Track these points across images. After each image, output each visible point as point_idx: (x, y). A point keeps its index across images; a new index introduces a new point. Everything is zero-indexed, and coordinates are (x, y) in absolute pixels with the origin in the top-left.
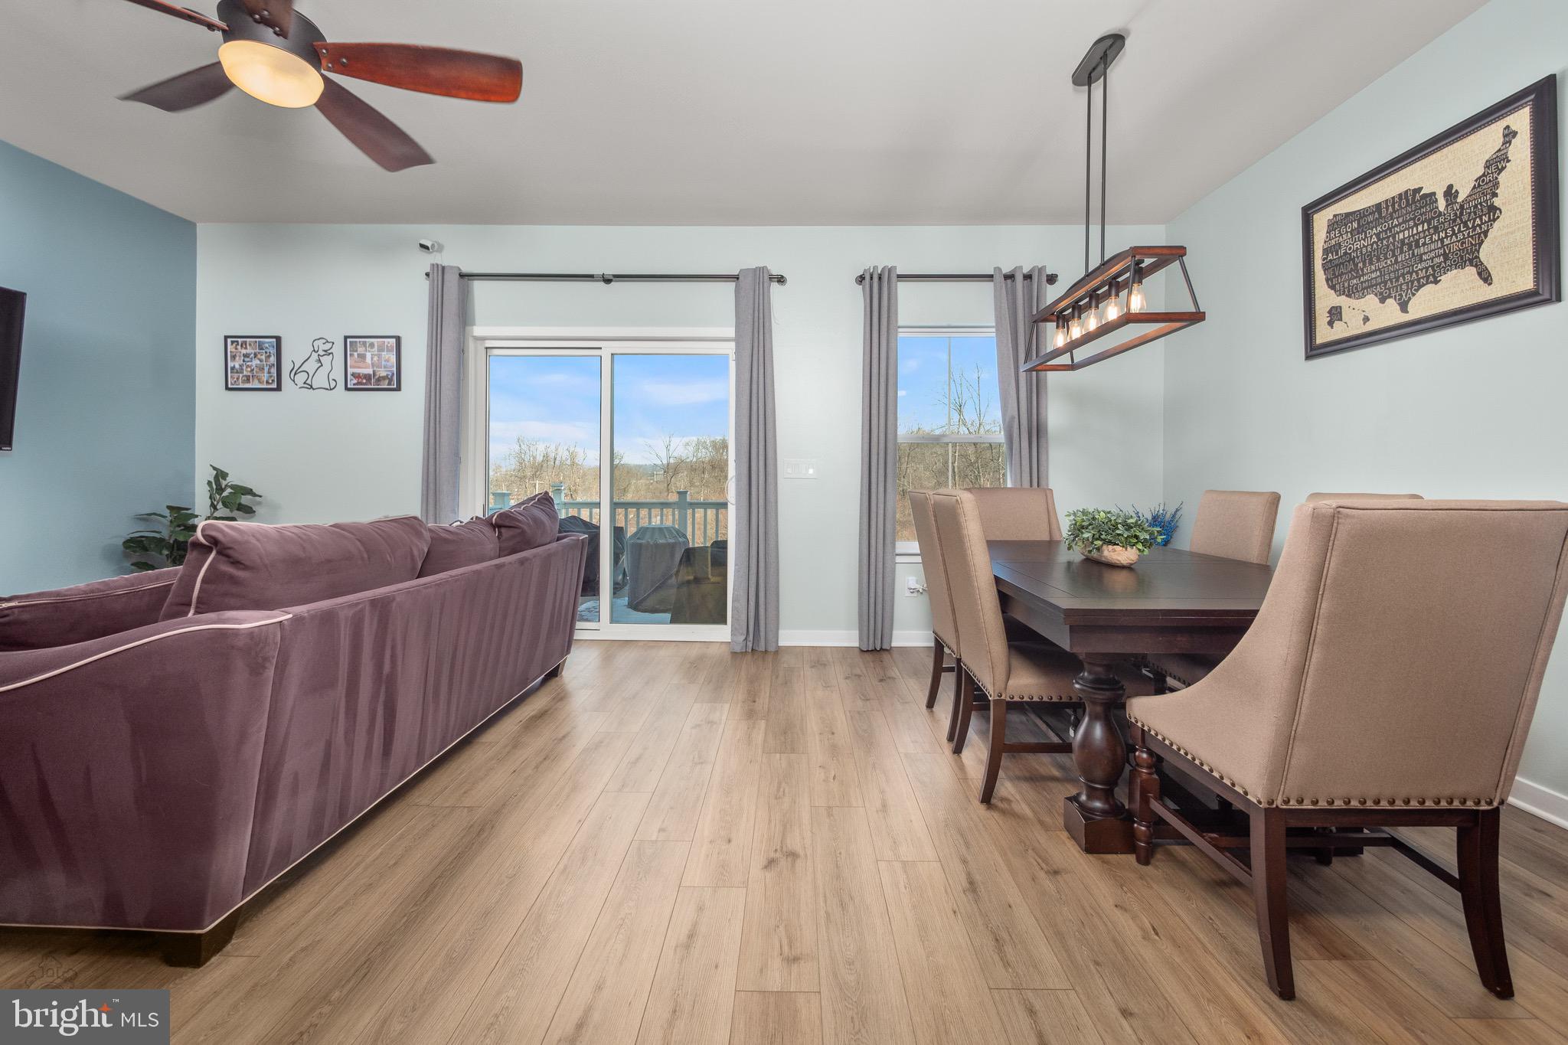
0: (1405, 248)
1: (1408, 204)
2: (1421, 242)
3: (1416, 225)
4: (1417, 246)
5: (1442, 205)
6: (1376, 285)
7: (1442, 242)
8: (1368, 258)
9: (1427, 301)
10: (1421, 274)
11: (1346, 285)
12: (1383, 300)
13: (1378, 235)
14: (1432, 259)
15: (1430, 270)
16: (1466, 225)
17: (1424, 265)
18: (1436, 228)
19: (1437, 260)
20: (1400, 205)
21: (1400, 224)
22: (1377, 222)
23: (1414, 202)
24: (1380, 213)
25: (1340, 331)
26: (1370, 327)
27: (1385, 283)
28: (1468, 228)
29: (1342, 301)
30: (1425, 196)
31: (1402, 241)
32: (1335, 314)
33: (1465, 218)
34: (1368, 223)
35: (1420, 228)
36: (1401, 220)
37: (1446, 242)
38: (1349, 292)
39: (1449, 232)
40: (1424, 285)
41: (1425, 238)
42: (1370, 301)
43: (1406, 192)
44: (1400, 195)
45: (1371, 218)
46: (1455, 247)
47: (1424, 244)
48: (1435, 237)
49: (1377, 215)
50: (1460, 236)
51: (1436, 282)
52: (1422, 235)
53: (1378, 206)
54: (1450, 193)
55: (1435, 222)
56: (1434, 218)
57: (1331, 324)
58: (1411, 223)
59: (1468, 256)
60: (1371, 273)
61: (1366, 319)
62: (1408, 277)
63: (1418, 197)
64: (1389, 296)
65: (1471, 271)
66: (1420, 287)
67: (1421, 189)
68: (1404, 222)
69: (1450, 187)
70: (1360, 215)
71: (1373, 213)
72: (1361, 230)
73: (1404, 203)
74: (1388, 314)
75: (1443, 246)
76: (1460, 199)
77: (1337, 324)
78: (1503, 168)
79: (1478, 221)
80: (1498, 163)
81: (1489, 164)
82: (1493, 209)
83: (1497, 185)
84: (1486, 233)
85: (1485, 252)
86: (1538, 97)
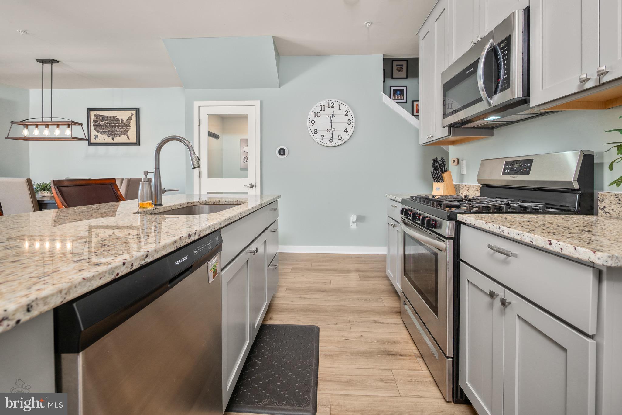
0: (113, 127)
2: (117, 127)
4: (116, 128)
5: (121, 122)
6: (107, 133)
8: (105, 127)
9: (117, 140)
10: (117, 134)
11: (99, 131)
12: (108, 137)
13: (107, 122)
14: (119, 131)
17: (117, 132)
18: (119, 126)
22: (107, 120)
24: (108, 118)
25: (97, 141)
26: (105, 142)
27: (109, 133)
29: (98, 134)
31: (113, 126)
32: (96, 137)
33: (125, 126)
35: (116, 124)
36: (112, 121)
37: (121, 129)
39: (122, 127)
40: (117, 136)
42: (105, 136)
43: (113, 116)
44: (112, 116)
45: (105, 118)
46: (123, 131)
47: (117, 128)
48: (119, 127)
50: (124, 129)
51: (119, 136)
53: (107, 116)
55: (119, 124)
57: (95, 138)
58: (114, 123)
59: (125, 133)
60: (105, 130)
61: (104, 140)
62: (114, 133)
63: (116, 118)
64: (110, 136)
65: (126, 136)
66: (116, 136)
67: (116, 117)
69: (122, 119)
70: (103, 116)
72: (103, 119)
73: (113, 118)
74: (109, 140)
76: (124, 122)
77: (97, 139)
78: (131, 120)
79: (127, 127)
80: (130, 118)
81: (129, 118)
82: (130, 126)
83: (130, 122)
84: (128, 130)
85: (128, 133)
86: (137, 110)
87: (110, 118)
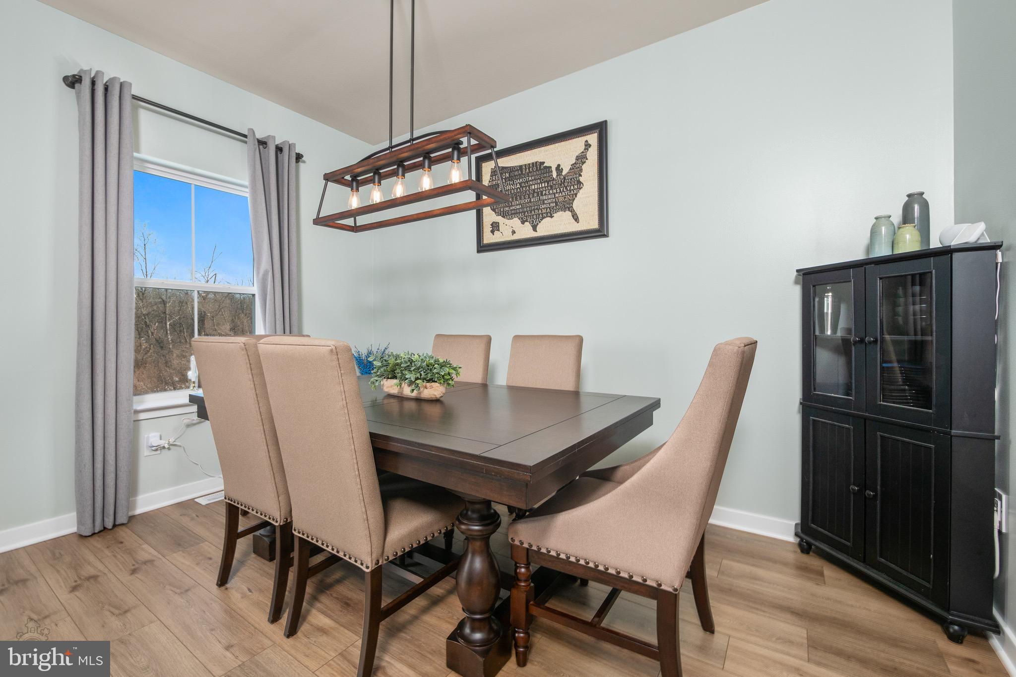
0: (535, 195)
1: (537, 170)
2: (544, 192)
3: (541, 183)
4: (542, 195)
5: (554, 174)
6: (519, 213)
7: (555, 195)
8: (516, 196)
9: (547, 227)
10: (544, 211)
11: (502, 210)
12: (523, 223)
13: (520, 184)
14: (549, 203)
15: (548, 210)
16: (566, 189)
17: (545, 206)
18: (551, 187)
19: (552, 205)
20: (532, 169)
21: (533, 180)
22: (520, 176)
23: (540, 169)
24: (522, 171)
25: (497, 238)
26: (516, 237)
27: (525, 212)
28: (567, 189)
29: (499, 219)
30: (546, 167)
31: (534, 190)
32: (495, 227)
33: (566, 184)
34: (515, 176)
35: (543, 185)
36: (533, 178)
37: (557, 195)
38: (503, 214)
39: (558, 191)
40: (545, 217)
41: (546, 191)
42: (516, 222)
43: (536, 162)
44: (533, 163)
45: (516, 173)
46: (561, 199)
47: (545, 194)
48: (551, 192)
49: (520, 172)
50: (564, 194)
51: (552, 217)
52: (544, 189)
53: (521, 167)
54: (559, 169)
55: (551, 183)
56: (550, 181)
57: (492, 232)
58: (539, 181)
59: (567, 206)
60: (516, 205)
61: (514, 232)
62: (537, 211)
63: (542, 167)
64: (527, 221)
65: (569, 214)
66: (543, 218)
67: (544, 163)
68: (535, 179)
69: (559, 166)
70: (511, 170)
71: (518, 170)
72: (510, 178)
73: (535, 169)
74: (525, 231)
75: (555, 197)
76: (563, 174)
77: (496, 232)
78: (585, 162)
79: (572, 188)
80: (582, 158)
81: (578, 158)
82: (579, 183)
83: (581, 170)
84: (576, 195)
85: (576, 205)
86: (601, 128)
87: (527, 171)
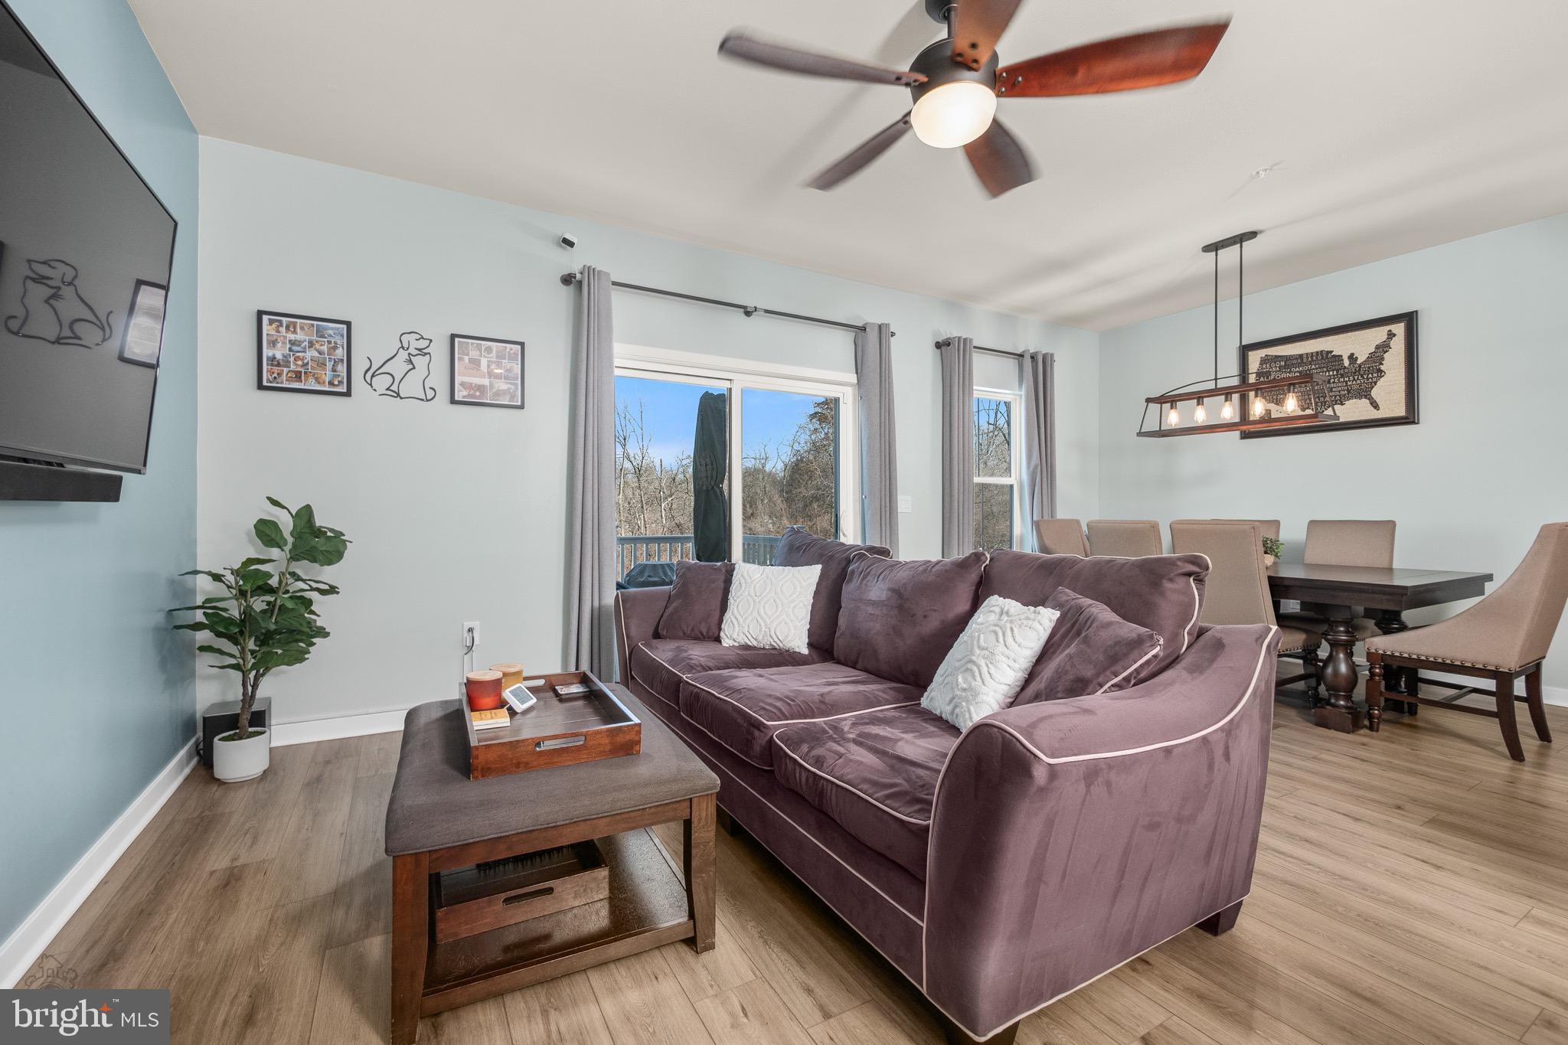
1: (1322, 358)
2: (1332, 381)
3: (1329, 371)
4: (1329, 383)
5: (1346, 363)
7: (1346, 383)
10: (1332, 398)
11: (1275, 397)
13: (1300, 372)
14: (1339, 391)
15: (1338, 398)
16: (1362, 376)
17: (1333, 394)
18: (1342, 375)
19: (1342, 393)
20: (1317, 358)
21: (1316, 369)
22: (1301, 364)
23: (1327, 358)
24: (1302, 360)
28: (1364, 378)
30: (1335, 356)
33: (1362, 372)
34: (1292, 364)
35: (1331, 373)
36: (1317, 366)
37: (1349, 383)
38: (1277, 401)
39: (1352, 379)
40: (1334, 405)
41: (1334, 379)
43: (1322, 351)
44: (1317, 352)
45: (1295, 362)
46: (1356, 387)
47: (1334, 382)
48: (1341, 380)
49: (1299, 361)
50: (1359, 382)
51: (1342, 404)
52: (1332, 377)
53: (1301, 356)
54: (1352, 358)
56: (1341, 369)
58: (1325, 369)
59: (1364, 393)
63: (1330, 355)
65: (1365, 402)
67: (1332, 352)
68: (1319, 368)
69: (1352, 354)
70: (1288, 358)
71: (1297, 359)
72: (1286, 366)
73: (1320, 357)
75: (1347, 385)
76: (1358, 362)
78: (1387, 351)
79: (1370, 376)
80: (1384, 347)
81: (1378, 347)
82: (1380, 371)
83: (1383, 359)
84: (1375, 383)
85: (1374, 393)
86: (1410, 319)
87: (1310, 359)
